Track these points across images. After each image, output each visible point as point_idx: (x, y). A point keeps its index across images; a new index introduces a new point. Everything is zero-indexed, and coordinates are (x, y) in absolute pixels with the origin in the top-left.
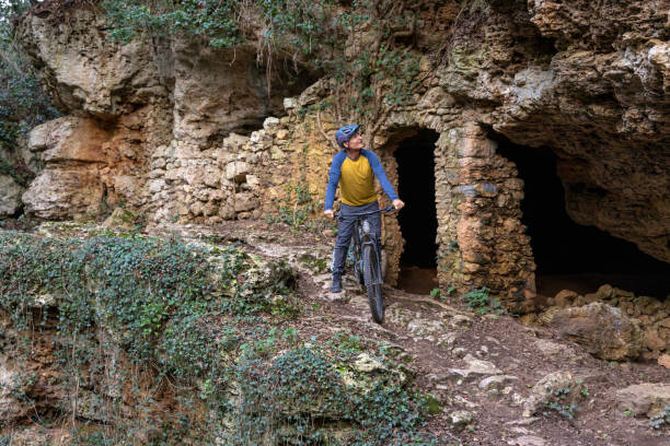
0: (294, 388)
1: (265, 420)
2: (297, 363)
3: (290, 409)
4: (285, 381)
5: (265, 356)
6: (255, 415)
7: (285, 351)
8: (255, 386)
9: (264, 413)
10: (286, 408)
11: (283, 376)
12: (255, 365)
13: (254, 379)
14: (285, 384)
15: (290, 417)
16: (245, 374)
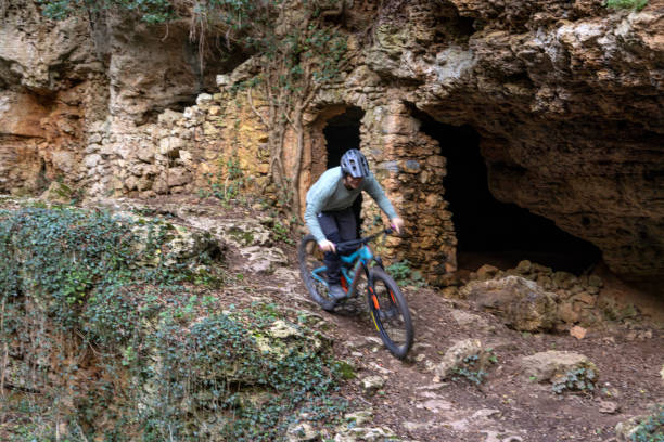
0: (210, 354)
1: (183, 385)
2: (213, 329)
3: (207, 374)
4: (201, 346)
5: (184, 323)
6: (173, 380)
7: (203, 318)
8: (172, 352)
9: (181, 378)
10: (202, 373)
11: (199, 342)
12: (173, 331)
13: (172, 344)
14: (201, 349)
15: (206, 382)
16: (164, 340)
